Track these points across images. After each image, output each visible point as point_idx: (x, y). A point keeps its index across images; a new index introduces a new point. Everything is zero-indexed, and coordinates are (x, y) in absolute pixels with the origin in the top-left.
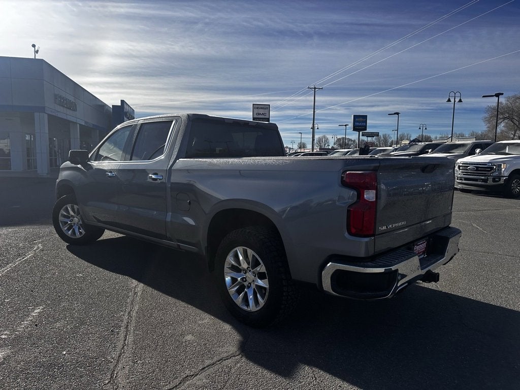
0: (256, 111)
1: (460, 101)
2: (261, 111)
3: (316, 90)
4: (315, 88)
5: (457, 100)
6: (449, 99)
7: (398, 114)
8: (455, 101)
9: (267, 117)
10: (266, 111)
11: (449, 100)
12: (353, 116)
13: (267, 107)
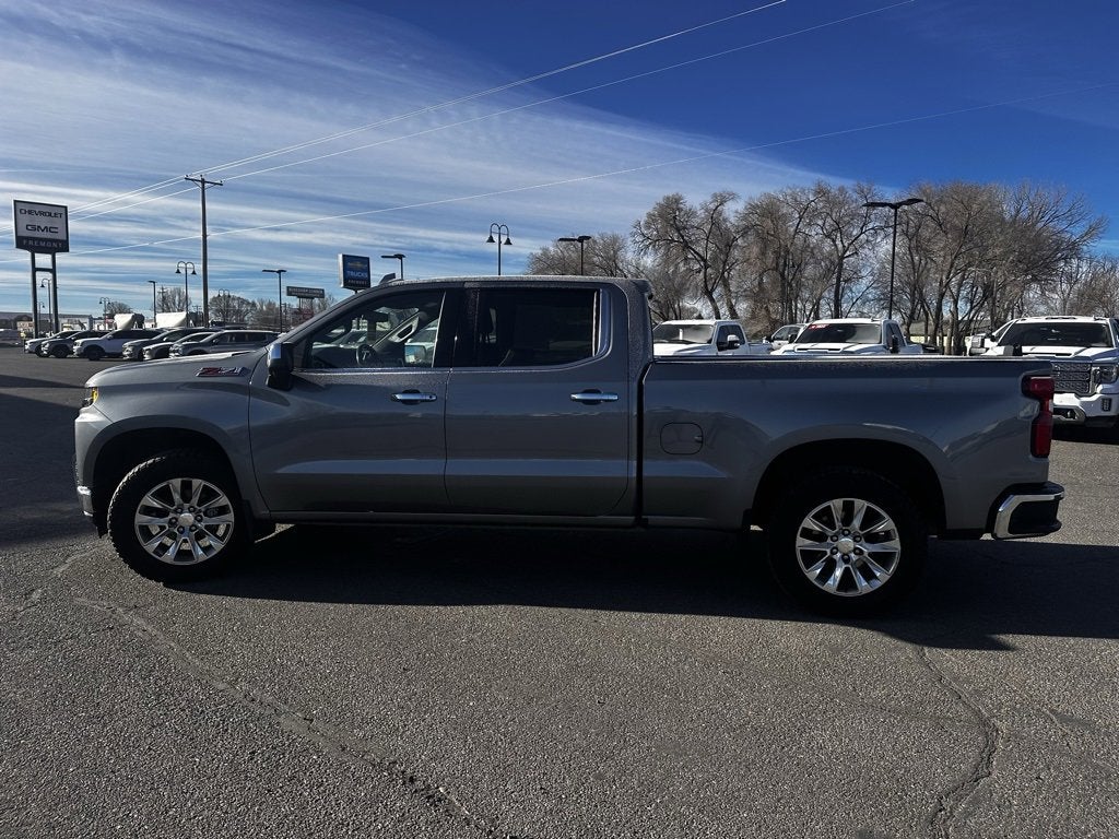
0: (26, 220)
1: (508, 242)
2: (43, 222)
3: (206, 185)
4: (203, 182)
5: (504, 239)
6: (491, 237)
7: (400, 257)
8: (500, 242)
9: (61, 236)
10: (58, 223)
11: (491, 240)
12: (341, 256)
13: (61, 212)
